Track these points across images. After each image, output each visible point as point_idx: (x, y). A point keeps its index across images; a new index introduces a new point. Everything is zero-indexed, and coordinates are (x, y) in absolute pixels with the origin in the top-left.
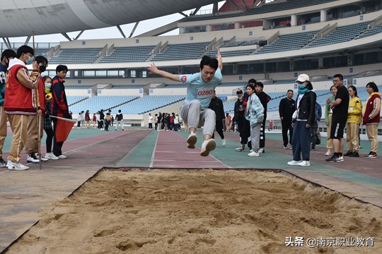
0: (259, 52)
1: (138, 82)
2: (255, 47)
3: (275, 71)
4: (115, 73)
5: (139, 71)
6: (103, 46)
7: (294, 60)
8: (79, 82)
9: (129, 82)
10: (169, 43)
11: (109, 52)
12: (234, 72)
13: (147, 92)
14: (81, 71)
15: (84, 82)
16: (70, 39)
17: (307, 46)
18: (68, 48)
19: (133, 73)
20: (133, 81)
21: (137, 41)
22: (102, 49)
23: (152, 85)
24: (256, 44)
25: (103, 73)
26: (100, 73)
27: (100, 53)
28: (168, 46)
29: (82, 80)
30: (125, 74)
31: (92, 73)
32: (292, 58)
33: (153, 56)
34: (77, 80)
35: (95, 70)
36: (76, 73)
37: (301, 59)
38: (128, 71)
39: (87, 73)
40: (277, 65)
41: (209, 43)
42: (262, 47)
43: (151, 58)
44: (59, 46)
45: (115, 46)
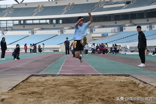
0: (126, 8)
1: (57, 26)
2: (123, 5)
3: (135, 18)
4: (44, 21)
5: (58, 20)
6: (37, 6)
7: (147, 12)
8: (24, 27)
9: (52, 26)
10: (75, 4)
11: (41, 9)
12: (112, 19)
13: (62, 32)
14: (25, 20)
15: (26, 27)
16: (18, 3)
17: (154, 4)
18: (17, 7)
19: (54, 21)
20: (54, 26)
21: (56, 3)
22: (36, 7)
23: (65, 28)
24: (124, 3)
25: (37, 22)
26: (35, 22)
27: (35, 10)
28: (74, 5)
29: (26, 26)
30: (50, 22)
31: (31, 22)
32: (146, 11)
33: (65, 11)
34: (23, 26)
35: (33, 20)
36: (22, 22)
37: (151, 11)
38: (51, 20)
39: (28, 22)
40: (137, 15)
41: (97, 3)
42: (128, 5)
43: (64, 12)
44: (12, 6)
45: (44, 6)
